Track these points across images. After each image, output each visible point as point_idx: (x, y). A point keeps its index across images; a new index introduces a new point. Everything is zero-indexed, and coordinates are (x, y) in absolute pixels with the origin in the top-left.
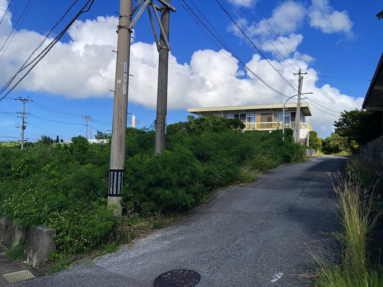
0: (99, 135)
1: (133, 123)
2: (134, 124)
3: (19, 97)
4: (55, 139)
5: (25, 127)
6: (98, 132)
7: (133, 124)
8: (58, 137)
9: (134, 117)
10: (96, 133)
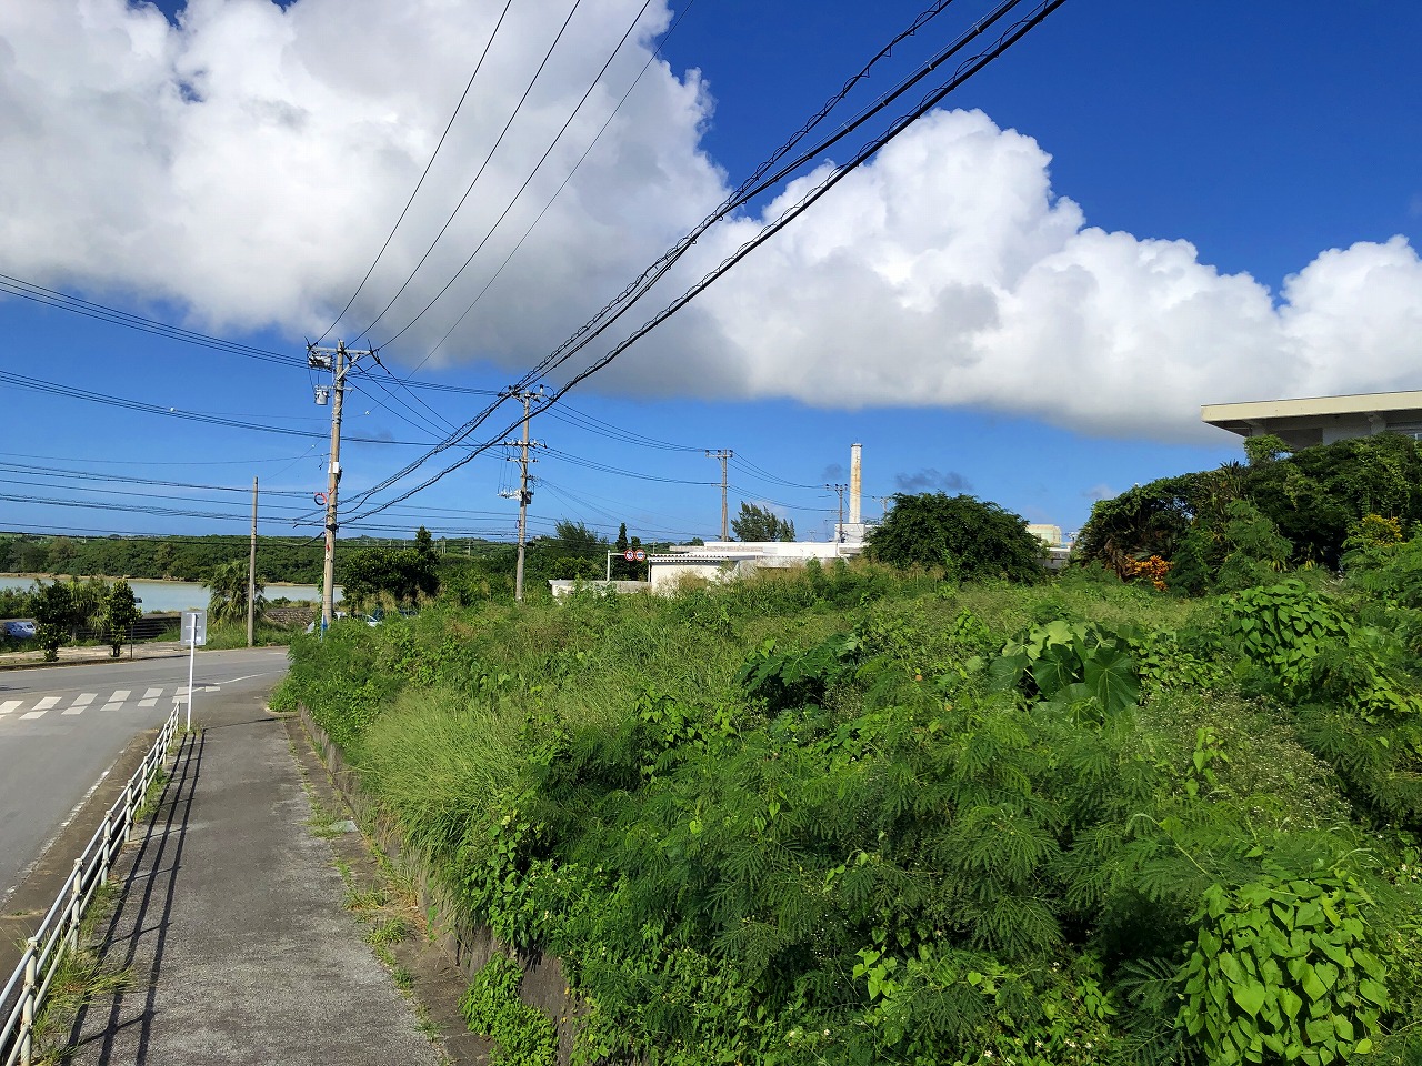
0: (746, 521)
1: (853, 472)
2: (858, 477)
3: (510, 387)
4: (614, 538)
5: (531, 494)
6: (745, 508)
7: (853, 478)
8: (623, 529)
9: (859, 453)
10: (735, 513)
